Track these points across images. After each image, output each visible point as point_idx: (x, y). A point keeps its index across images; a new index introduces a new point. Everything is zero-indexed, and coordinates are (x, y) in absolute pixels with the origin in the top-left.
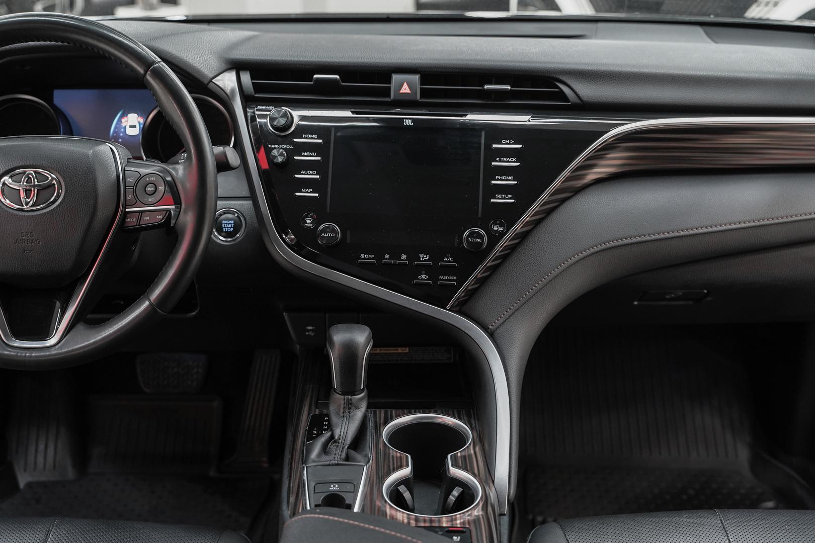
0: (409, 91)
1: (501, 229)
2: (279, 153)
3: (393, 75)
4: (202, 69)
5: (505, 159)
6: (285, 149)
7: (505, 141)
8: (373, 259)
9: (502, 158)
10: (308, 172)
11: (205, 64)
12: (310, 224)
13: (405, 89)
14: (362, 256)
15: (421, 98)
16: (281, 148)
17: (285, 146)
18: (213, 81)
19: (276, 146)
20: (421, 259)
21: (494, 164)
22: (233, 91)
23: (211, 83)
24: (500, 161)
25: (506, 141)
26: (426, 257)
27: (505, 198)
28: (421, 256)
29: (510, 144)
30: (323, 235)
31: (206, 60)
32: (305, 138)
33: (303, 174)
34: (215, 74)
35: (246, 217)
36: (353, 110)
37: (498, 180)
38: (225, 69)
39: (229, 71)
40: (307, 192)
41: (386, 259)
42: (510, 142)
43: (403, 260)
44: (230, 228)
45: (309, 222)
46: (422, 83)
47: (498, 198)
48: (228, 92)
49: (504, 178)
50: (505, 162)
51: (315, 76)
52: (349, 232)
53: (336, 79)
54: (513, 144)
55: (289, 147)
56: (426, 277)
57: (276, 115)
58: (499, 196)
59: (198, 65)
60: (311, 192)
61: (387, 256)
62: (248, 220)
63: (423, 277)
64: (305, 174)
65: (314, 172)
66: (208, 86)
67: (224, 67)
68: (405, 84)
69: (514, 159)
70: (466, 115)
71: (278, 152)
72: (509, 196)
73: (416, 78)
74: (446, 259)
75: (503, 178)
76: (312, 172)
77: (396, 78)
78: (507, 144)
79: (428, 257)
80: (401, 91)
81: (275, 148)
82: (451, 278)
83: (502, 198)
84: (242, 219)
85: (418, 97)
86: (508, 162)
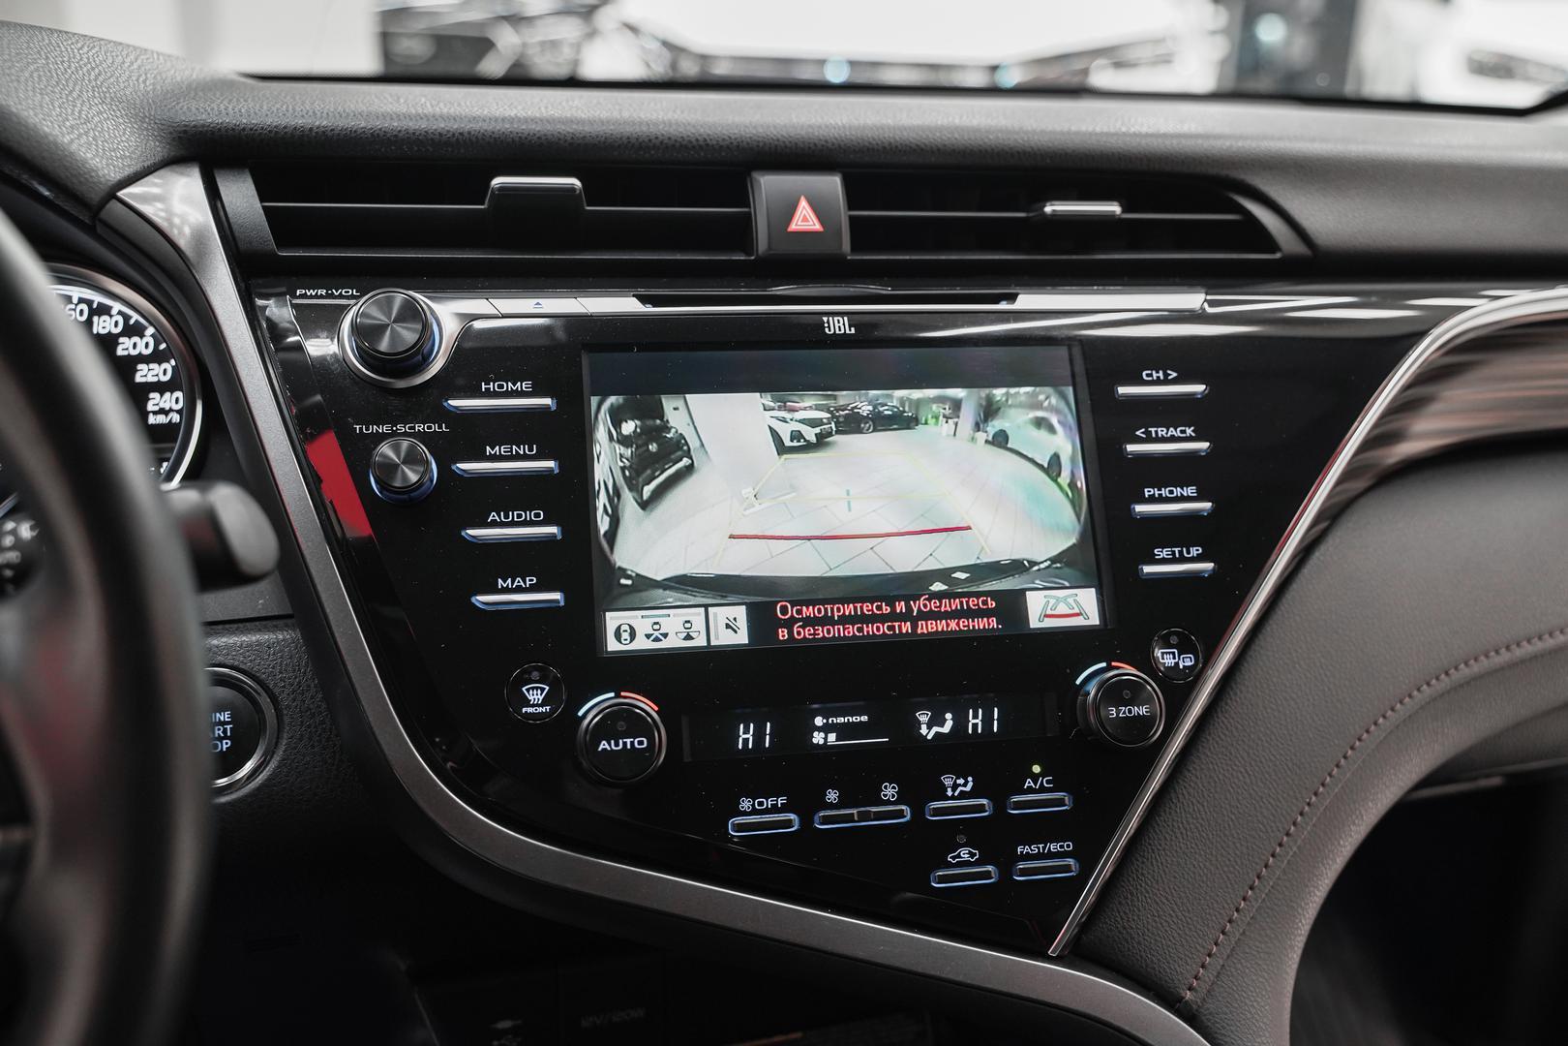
0: (818, 227)
1: (1187, 661)
2: (403, 455)
3: (756, 175)
4: (74, 147)
5: (1162, 432)
6: (422, 437)
7: (1150, 375)
8: (784, 809)
9: (1153, 430)
10: (513, 515)
11: (86, 133)
12: (541, 705)
13: (805, 219)
14: (745, 804)
15: (854, 249)
16: (405, 434)
17: (419, 427)
18: (120, 194)
19: (385, 429)
20: (949, 793)
21: (1131, 448)
22: (199, 239)
23: (114, 204)
24: (1149, 439)
25: (1155, 375)
26: (965, 785)
27: (1182, 560)
28: (948, 781)
29: (1166, 382)
30: (604, 745)
31: (87, 121)
32: (489, 394)
33: (494, 524)
34: (128, 171)
35: (277, 691)
36: (642, 291)
37: (1152, 500)
38: (158, 158)
39: (174, 166)
40: (519, 590)
41: (832, 806)
42: (1166, 375)
43: (888, 803)
44: (221, 739)
45: (535, 696)
46: (852, 202)
47: (1164, 561)
48: (183, 243)
49: (1171, 492)
50: (1164, 440)
51: (498, 181)
52: (685, 721)
53: (571, 189)
54: (1174, 382)
55: (435, 427)
56: (972, 855)
57: (378, 316)
58: (1165, 553)
59: (56, 132)
60: (532, 589)
61: (832, 796)
62: (285, 700)
63: (964, 854)
64: (502, 525)
65: (537, 515)
66: (103, 215)
67: (157, 150)
68: (803, 203)
69: (1189, 431)
70: (1012, 298)
71: (396, 449)
72: (1195, 551)
73: (832, 184)
74: (1029, 783)
75: (1165, 492)
76: (530, 515)
77: (769, 185)
78: (1158, 382)
79: (970, 785)
80: (793, 227)
81: (382, 437)
82: (1054, 847)
83: (1173, 561)
84: (264, 700)
85: (846, 246)
86: (1173, 439)
